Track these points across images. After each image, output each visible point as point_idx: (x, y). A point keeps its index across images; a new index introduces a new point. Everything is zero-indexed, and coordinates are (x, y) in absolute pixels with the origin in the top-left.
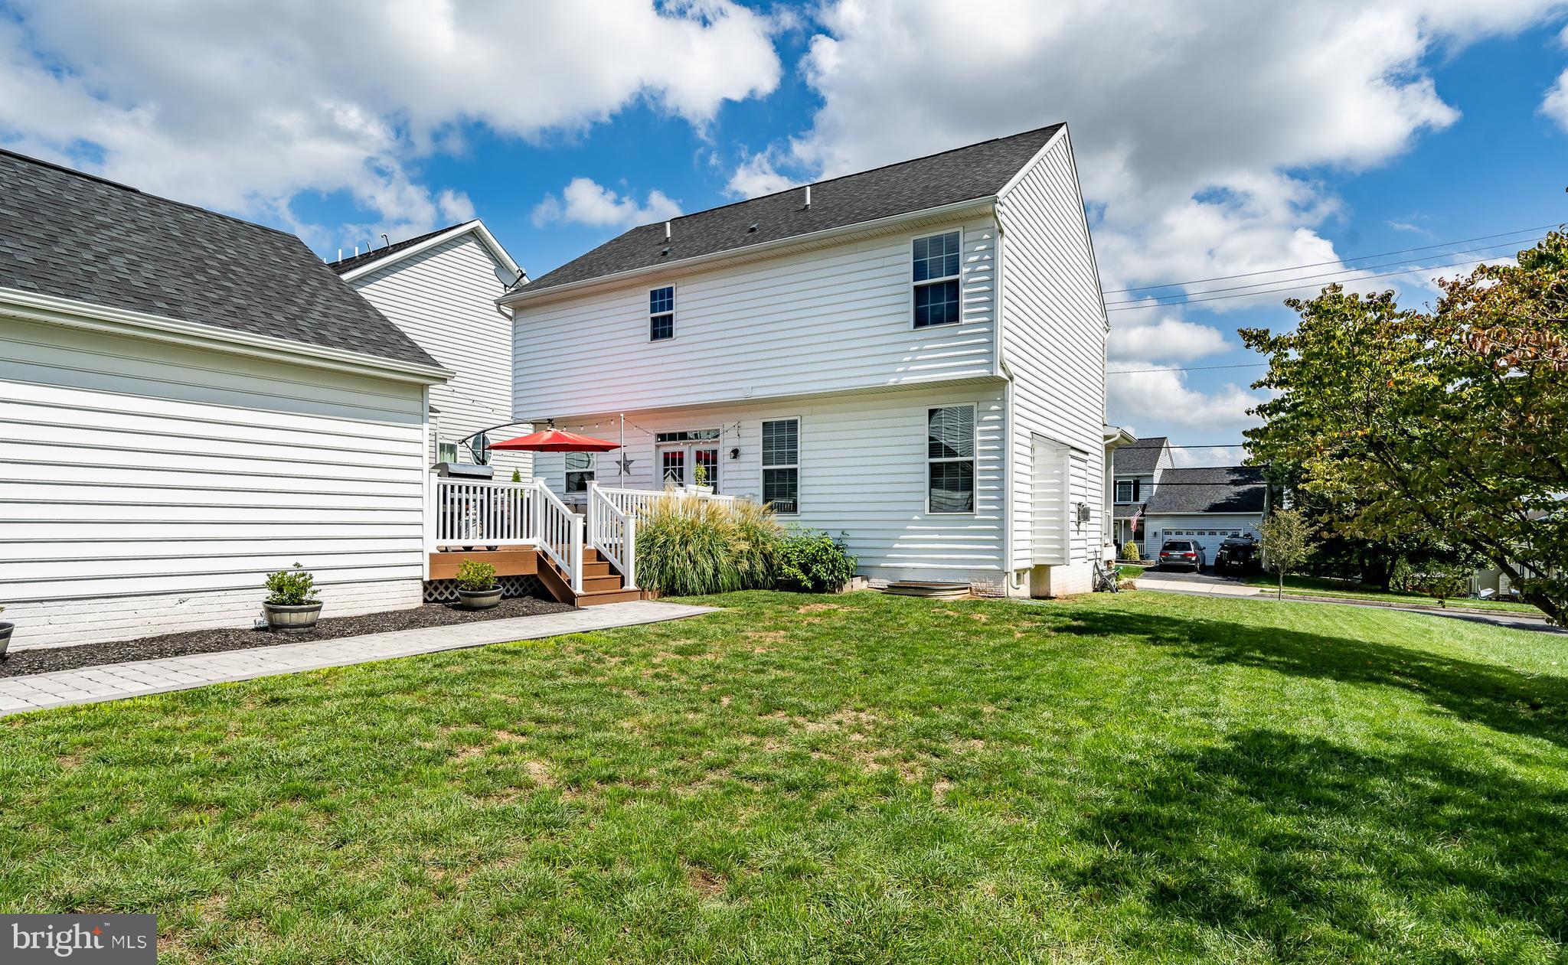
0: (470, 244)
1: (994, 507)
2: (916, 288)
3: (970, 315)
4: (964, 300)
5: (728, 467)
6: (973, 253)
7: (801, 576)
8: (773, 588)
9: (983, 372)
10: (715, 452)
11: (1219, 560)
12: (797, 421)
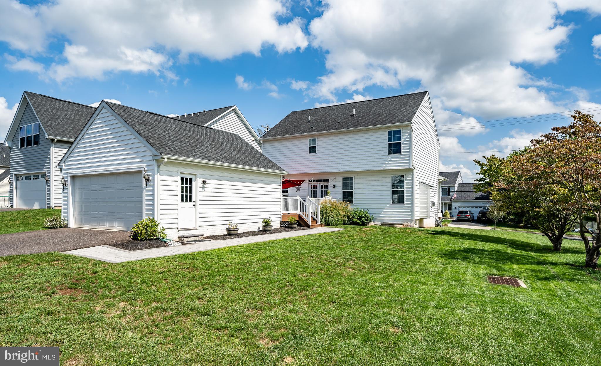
0: (232, 113)
1: (410, 203)
2: (389, 144)
3: (404, 152)
4: (402, 148)
5: (331, 190)
6: (405, 135)
7: (358, 221)
8: (349, 224)
9: (408, 167)
10: (327, 186)
11: (478, 217)
12: (353, 178)
